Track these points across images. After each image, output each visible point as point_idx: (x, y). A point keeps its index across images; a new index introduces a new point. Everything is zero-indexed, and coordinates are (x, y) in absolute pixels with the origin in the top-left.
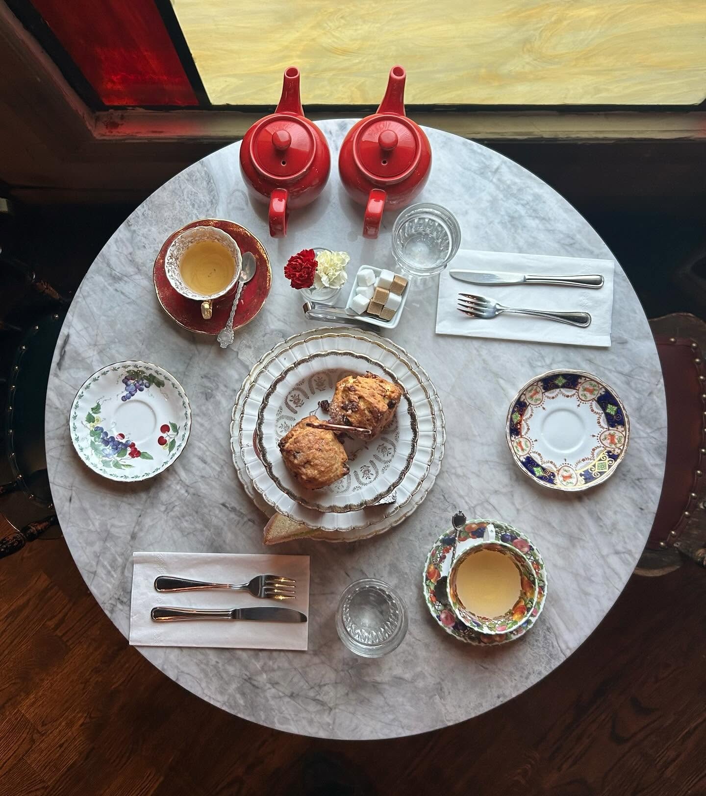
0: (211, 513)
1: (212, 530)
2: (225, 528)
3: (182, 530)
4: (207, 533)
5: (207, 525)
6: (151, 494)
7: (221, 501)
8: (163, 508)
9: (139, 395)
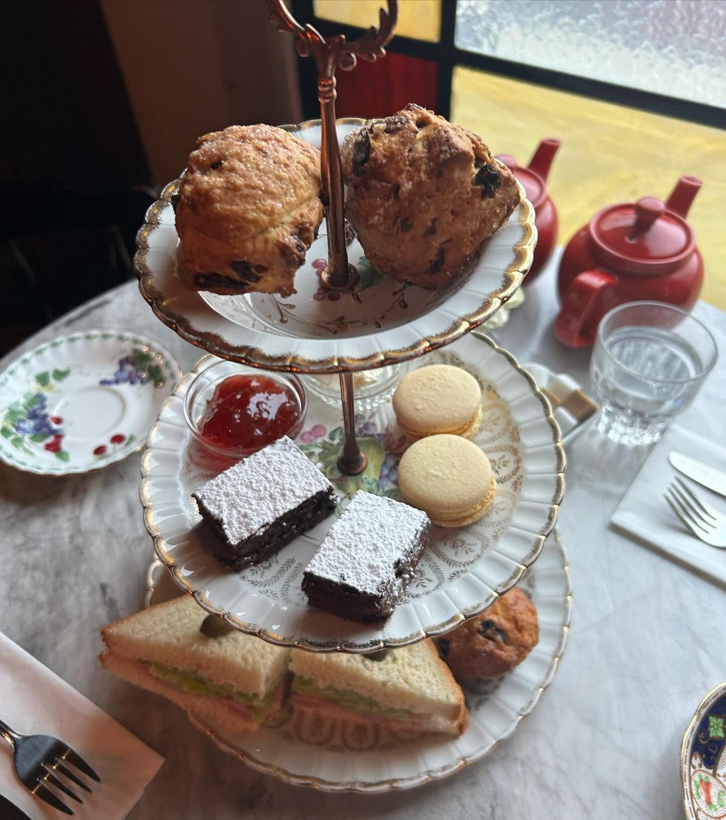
0: (76, 589)
1: (54, 614)
2: (75, 625)
3: (13, 587)
4: (43, 614)
5: (54, 601)
6: (25, 513)
7: (105, 579)
8: (19, 540)
9: (125, 388)
